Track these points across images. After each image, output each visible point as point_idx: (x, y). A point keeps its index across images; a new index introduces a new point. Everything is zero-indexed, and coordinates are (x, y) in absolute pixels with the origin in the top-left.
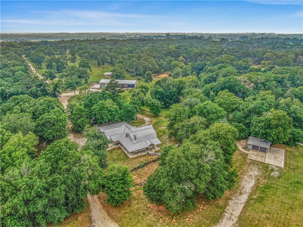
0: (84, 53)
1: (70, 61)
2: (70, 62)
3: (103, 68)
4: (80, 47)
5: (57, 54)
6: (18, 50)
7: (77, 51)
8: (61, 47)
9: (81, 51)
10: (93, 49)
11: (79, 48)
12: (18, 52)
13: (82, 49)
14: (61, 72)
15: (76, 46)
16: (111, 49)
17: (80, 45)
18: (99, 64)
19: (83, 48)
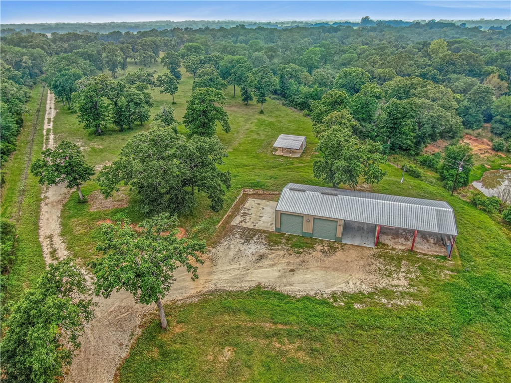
0: (202, 62)
1: (162, 89)
2: (162, 92)
3: (262, 112)
4: (191, 44)
5: (136, 63)
6: (23, 54)
7: (183, 56)
8: (144, 46)
9: (194, 58)
10: (224, 50)
11: (189, 49)
12: (25, 58)
13: (197, 50)
14: (129, 128)
15: (183, 42)
16: (271, 49)
17: (191, 41)
18: (247, 98)
19: (199, 48)
